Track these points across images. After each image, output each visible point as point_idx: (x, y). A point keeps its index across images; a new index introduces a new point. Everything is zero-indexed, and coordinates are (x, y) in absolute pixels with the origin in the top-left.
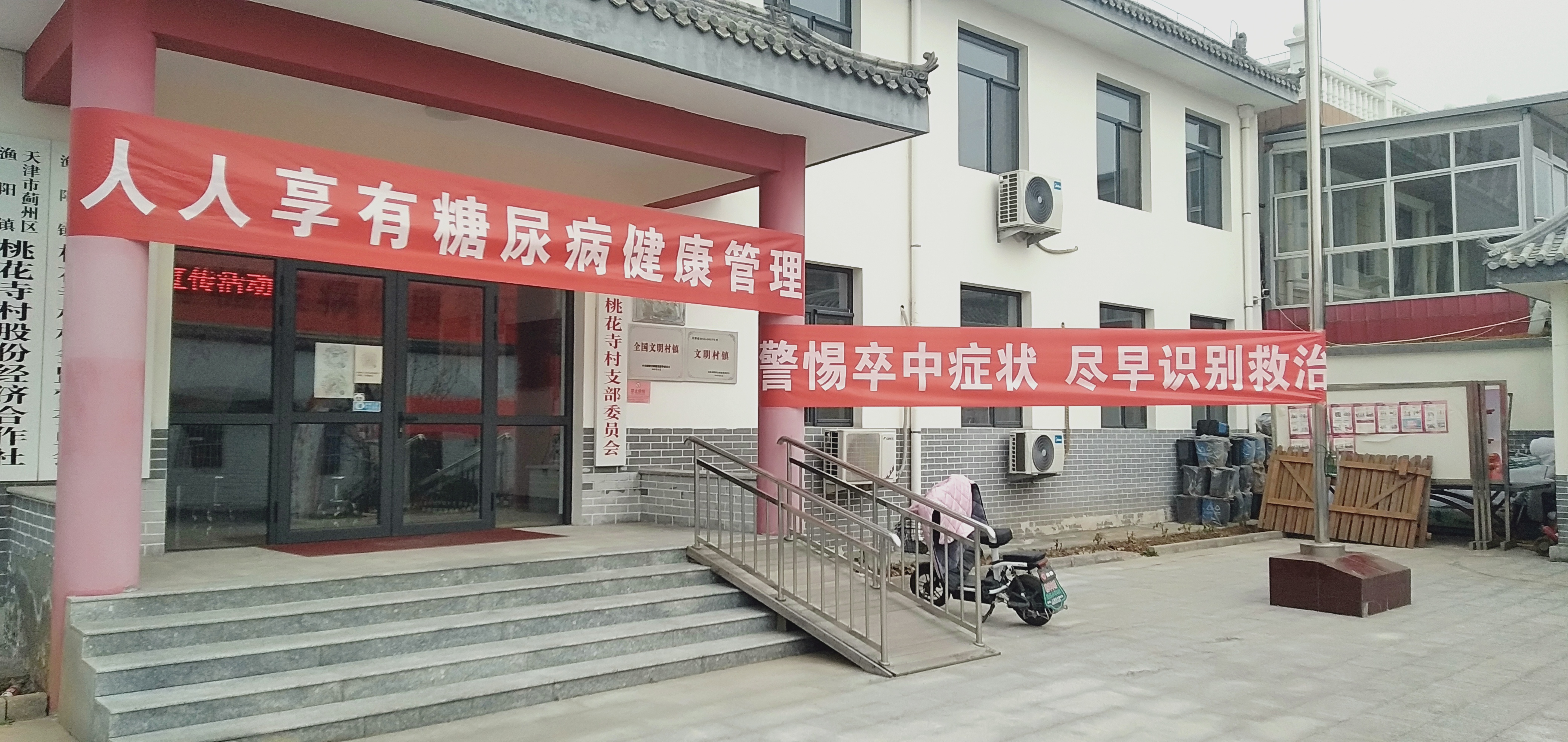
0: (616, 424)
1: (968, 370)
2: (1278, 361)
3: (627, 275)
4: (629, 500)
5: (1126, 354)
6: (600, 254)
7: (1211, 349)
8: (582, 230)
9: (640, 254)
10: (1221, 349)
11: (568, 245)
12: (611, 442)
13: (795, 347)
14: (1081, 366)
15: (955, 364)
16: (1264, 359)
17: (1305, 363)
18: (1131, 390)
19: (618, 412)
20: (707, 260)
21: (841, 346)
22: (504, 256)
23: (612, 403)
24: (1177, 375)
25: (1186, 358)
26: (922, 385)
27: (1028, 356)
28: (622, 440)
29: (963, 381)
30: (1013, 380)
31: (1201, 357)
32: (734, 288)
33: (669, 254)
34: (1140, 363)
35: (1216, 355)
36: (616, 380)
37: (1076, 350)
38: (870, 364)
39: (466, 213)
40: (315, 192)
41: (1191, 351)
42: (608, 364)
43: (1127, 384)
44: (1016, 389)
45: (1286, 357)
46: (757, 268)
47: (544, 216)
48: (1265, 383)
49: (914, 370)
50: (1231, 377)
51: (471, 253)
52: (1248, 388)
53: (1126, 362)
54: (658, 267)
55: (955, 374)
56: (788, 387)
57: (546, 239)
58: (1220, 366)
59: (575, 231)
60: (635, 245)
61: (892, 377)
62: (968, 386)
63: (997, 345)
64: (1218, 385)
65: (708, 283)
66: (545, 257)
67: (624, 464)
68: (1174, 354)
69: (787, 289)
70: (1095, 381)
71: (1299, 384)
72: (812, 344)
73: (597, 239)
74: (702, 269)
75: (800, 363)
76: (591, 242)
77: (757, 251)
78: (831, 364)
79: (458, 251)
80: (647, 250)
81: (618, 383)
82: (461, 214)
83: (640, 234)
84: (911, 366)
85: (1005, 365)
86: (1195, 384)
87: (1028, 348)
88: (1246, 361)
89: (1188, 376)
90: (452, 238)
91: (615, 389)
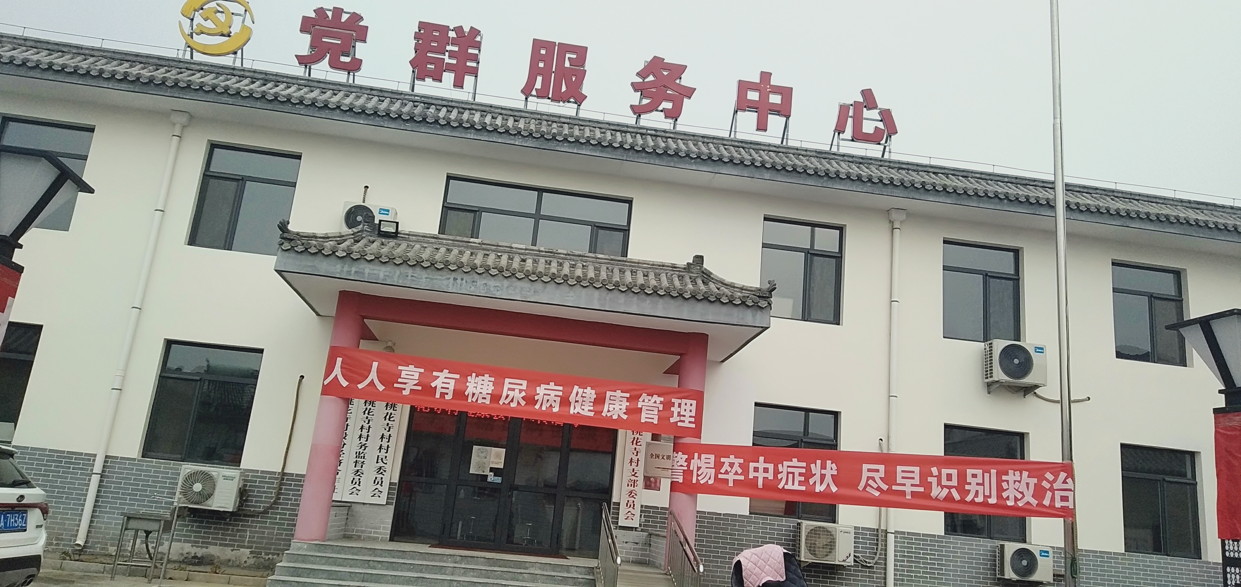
0: (633, 502)
1: (791, 476)
2: (1028, 484)
3: (572, 412)
4: (642, 550)
5: (903, 471)
6: (555, 401)
7: (970, 472)
8: (545, 389)
9: (580, 401)
10: (979, 472)
11: (536, 397)
12: (629, 512)
13: (686, 456)
14: (868, 478)
15: (782, 472)
16: (1015, 481)
17: (1052, 486)
18: (907, 498)
19: (636, 495)
20: (625, 404)
21: (712, 457)
22: (501, 402)
23: (632, 488)
24: (942, 489)
25: (949, 477)
26: (760, 484)
27: (832, 469)
28: (637, 511)
29: (787, 483)
30: (821, 485)
31: (962, 477)
32: (643, 420)
33: (600, 400)
34: (913, 478)
35: (974, 476)
36: (636, 475)
37: (865, 467)
38: (729, 469)
39: (483, 383)
40: (413, 375)
41: (954, 472)
42: (631, 465)
43: (903, 493)
44: (822, 491)
45: (1035, 480)
46: (661, 409)
47: (525, 383)
48: (1016, 499)
49: (756, 474)
50: (987, 493)
51: (484, 401)
52: (1001, 502)
53: (903, 478)
54: (592, 408)
55: (782, 478)
56: (681, 481)
57: (523, 394)
58: (978, 484)
59: (541, 390)
60: (577, 396)
61: (742, 478)
62: (789, 487)
63: (810, 461)
64: (975, 499)
65: (625, 417)
66: (523, 403)
67: (638, 526)
68: (940, 473)
69: (684, 421)
70: (879, 489)
71: (1046, 502)
72: (696, 455)
73: (553, 393)
74: (620, 409)
75: (689, 466)
76: (549, 395)
77: (662, 399)
78: (706, 468)
79: (477, 400)
80: (584, 399)
81: (637, 477)
82: (481, 382)
83: (581, 391)
84: (754, 471)
85: (815, 474)
86: (957, 496)
87: (832, 463)
88: (999, 482)
89: (951, 490)
90: (474, 394)
91: (635, 480)
